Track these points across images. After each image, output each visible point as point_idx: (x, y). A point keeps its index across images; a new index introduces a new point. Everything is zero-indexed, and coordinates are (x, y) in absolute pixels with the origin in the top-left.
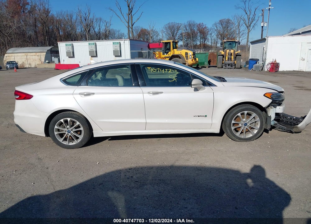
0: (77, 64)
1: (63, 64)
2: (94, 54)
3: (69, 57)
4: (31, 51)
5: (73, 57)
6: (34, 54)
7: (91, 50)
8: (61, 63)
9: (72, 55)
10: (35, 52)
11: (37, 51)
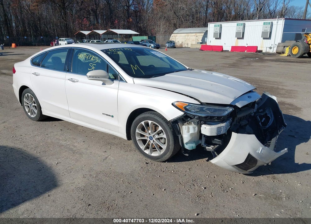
0: (221, 45)
1: (209, 45)
2: (241, 36)
3: (216, 38)
4: (192, 31)
5: (220, 38)
6: (194, 34)
7: (238, 31)
8: (207, 45)
9: (219, 36)
10: (195, 33)
11: (197, 32)
